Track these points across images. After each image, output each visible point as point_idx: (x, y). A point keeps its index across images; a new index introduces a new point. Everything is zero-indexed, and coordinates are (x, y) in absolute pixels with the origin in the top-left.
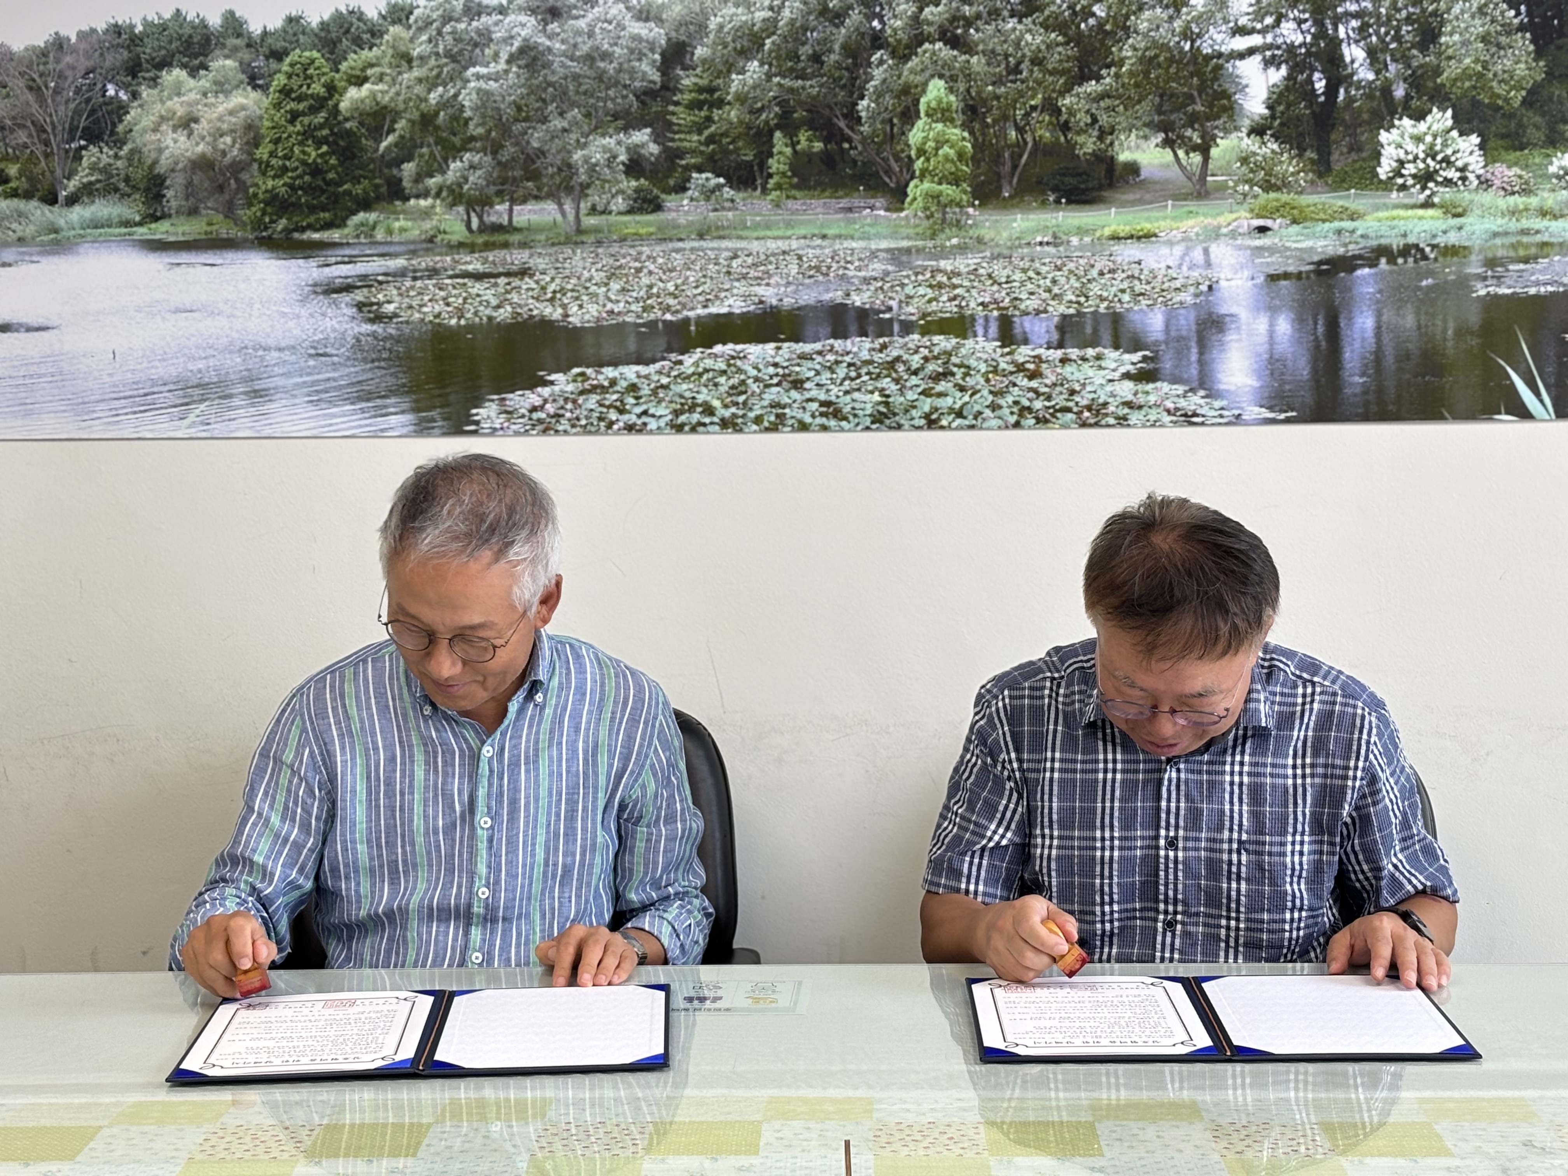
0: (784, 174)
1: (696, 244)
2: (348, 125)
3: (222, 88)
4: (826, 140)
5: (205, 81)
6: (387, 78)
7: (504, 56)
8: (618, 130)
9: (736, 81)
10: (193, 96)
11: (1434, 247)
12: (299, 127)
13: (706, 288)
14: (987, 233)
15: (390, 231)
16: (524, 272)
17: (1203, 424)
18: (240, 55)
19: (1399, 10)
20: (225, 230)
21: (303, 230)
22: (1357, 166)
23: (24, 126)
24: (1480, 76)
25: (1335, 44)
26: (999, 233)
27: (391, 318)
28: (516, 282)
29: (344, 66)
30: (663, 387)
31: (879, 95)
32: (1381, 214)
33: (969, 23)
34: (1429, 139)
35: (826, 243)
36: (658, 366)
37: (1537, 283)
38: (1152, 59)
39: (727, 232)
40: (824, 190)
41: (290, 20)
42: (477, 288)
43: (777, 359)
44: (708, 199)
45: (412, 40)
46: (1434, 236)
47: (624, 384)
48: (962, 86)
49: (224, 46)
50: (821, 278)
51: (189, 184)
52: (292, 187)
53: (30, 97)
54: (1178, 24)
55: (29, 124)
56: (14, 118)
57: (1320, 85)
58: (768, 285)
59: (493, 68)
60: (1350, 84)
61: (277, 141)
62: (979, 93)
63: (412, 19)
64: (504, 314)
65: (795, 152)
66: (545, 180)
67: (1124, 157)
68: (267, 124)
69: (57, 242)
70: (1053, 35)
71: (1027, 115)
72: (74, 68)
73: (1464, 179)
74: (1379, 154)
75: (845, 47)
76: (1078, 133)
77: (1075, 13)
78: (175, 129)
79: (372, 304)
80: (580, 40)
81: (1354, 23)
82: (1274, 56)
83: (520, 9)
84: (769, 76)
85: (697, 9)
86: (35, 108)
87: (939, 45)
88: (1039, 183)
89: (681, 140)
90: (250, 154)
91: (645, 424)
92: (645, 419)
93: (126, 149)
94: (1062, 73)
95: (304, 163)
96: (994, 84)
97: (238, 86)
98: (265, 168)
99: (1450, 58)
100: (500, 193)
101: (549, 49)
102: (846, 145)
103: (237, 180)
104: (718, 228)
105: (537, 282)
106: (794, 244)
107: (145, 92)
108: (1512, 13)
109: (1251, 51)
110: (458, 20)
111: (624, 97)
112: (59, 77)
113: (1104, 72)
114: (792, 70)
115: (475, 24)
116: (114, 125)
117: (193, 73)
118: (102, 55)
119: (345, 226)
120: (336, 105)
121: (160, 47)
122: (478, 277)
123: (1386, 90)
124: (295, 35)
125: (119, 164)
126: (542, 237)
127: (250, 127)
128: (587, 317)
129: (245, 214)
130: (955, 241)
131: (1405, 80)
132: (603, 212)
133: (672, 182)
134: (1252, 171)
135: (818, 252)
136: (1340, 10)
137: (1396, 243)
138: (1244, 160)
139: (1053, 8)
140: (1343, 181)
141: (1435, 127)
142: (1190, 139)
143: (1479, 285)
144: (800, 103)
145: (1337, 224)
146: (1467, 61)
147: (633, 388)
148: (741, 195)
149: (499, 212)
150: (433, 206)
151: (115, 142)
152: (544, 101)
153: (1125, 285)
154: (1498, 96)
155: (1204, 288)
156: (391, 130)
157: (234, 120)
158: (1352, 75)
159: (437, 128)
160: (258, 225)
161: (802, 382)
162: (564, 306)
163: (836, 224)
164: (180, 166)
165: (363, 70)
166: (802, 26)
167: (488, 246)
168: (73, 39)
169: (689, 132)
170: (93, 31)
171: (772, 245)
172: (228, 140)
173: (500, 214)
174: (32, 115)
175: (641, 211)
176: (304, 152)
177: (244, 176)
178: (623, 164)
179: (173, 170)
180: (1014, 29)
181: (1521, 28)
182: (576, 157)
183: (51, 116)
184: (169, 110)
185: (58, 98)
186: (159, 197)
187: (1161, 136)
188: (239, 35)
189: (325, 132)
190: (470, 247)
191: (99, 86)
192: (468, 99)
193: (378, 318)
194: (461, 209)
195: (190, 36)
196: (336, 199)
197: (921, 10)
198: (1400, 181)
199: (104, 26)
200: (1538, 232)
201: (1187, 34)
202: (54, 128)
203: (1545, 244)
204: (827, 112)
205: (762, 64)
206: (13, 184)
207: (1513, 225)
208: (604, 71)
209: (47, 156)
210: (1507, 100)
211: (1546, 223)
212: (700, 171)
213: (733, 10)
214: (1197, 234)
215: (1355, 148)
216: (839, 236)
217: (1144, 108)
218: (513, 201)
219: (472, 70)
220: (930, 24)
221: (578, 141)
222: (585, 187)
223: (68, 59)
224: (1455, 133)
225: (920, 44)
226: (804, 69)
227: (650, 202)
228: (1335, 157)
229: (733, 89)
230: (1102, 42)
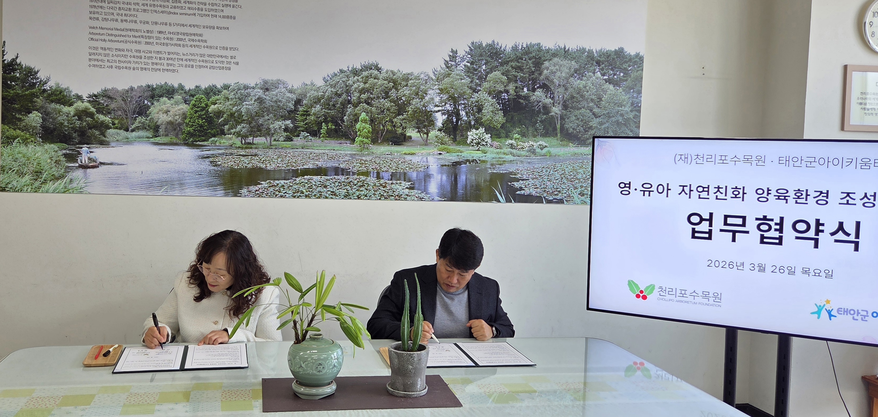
0: (324, 134)
1: (301, 150)
2: (211, 115)
3: (177, 103)
4: (336, 126)
5: (172, 101)
6: (222, 103)
7: (253, 100)
8: (283, 120)
9: (313, 110)
10: (169, 105)
11: (479, 160)
12: (197, 115)
13: (303, 161)
14: (374, 151)
15: (220, 143)
16: (256, 155)
17: (425, 200)
18: (182, 95)
19: (473, 104)
20: (175, 140)
21: (197, 141)
22: (462, 140)
23: (121, 110)
24: (491, 120)
25: (458, 110)
26: (377, 151)
27: (219, 166)
28: (253, 158)
29: (210, 100)
30: (291, 186)
31: (349, 116)
32: (467, 152)
33: (372, 99)
34: (479, 134)
35: (334, 151)
36: (290, 181)
37: (503, 170)
38: (416, 111)
39: (309, 148)
40: (334, 138)
41: (197, 87)
42: (243, 159)
43: (321, 180)
44: (305, 139)
45: (229, 94)
46: (480, 158)
47: (281, 185)
48: (370, 115)
49: (178, 92)
50: (333, 160)
51: (166, 128)
52: (194, 130)
53: (123, 103)
54: (422, 103)
55: (122, 110)
56: (118, 108)
57: (455, 120)
58: (319, 161)
59: (250, 103)
60: (462, 120)
61: (191, 118)
62: (373, 116)
63: (230, 88)
64: (250, 166)
65: (328, 128)
66: (263, 132)
67: (408, 134)
68: (189, 113)
69: (128, 141)
70: (392, 104)
71: (385, 122)
72: (136, 96)
73: (487, 144)
74: (468, 137)
75: (341, 103)
76: (397, 128)
77: (398, 99)
78: (163, 113)
79: (215, 162)
80: (274, 97)
81: (463, 106)
82: (444, 112)
83: (258, 88)
84: (322, 109)
85: (304, 91)
86: (124, 105)
87: (365, 104)
88: (388, 139)
89: (299, 124)
90: (184, 121)
91: (285, 195)
92: (285, 194)
93: (149, 118)
94: (394, 113)
95: (198, 124)
96: (377, 115)
97: (181, 103)
98: (187, 125)
99: (484, 116)
100: (250, 135)
101: (265, 99)
102: (340, 127)
103: (179, 128)
104: (307, 146)
105: (259, 158)
106: (326, 151)
107: (155, 103)
108: (499, 106)
109: (439, 111)
110: (242, 90)
111: (284, 112)
112: (131, 98)
113: (404, 113)
114: (328, 108)
115: (246, 91)
116: (146, 111)
117: (169, 99)
118: (144, 93)
119: (208, 141)
120: (208, 110)
121: (160, 92)
122: (243, 156)
123: (470, 122)
124: (198, 91)
125: (147, 122)
126: (261, 146)
127: (184, 114)
128: (272, 167)
129: (181, 137)
130: (366, 153)
131: (474, 120)
132: (277, 141)
133: (296, 134)
134: (438, 140)
135: (332, 154)
136: (460, 102)
137: (471, 159)
138: (436, 137)
139: (393, 97)
140: (459, 143)
141: (480, 132)
142: (424, 131)
143: (489, 170)
144: (329, 116)
145: (457, 154)
146: (488, 116)
147: (283, 186)
148: (313, 138)
149: (250, 139)
150: (232, 137)
151: (146, 116)
152: (263, 112)
153: (407, 166)
154: (495, 125)
155: (426, 167)
156: (222, 117)
157: (180, 112)
158: (462, 118)
159: (235, 117)
160: (185, 140)
161: (327, 186)
162: (266, 164)
163: (337, 147)
164: (164, 123)
165: (215, 101)
166: (331, 97)
167: (246, 148)
168: (136, 88)
169: (301, 122)
170: (142, 86)
171: (321, 151)
172: (178, 117)
173: (250, 140)
174: (123, 107)
175: (287, 141)
176: (198, 121)
177: (181, 127)
178: (283, 129)
179: (162, 124)
180: (383, 102)
181: (501, 110)
182: (271, 126)
183: (128, 108)
184: (162, 108)
185: (131, 103)
186: (157, 131)
187: (417, 130)
188: (182, 90)
189: (204, 116)
190: (242, 148)
191: (143, 101)
192: (243, 110)
193: (216, 165)
194: (240, 138)
195: (169, 89)
196: (206, 134)
197: (360, 95)
198: (472, 144)
199: (145, 85)
200: (503, 158)
201: (424, 106)
202: (129, 111)
203: (504, 161)
204: (336, 119)
205: (320, 106)
206: (116, 126)
207: (498, 156)
208: (280, 105)
209: (126, 118)
210: (497, 126)
211: (505, 156)
212: (303, 132)
213: (313, 92)
214: (425, 154)
215: (462, 136)
216: (338, 150)
217: (413, 123)
218: (254, 137)
219: (245, 103)
220: (362, 99)
221: (272, 122)
222: (273, 134)
223: (134, 93)
224: (485, 134)
225: (360, 104)
226: (331, 108)
227: (290, 139)
228: (457, 138)
229: (312, 112)
230: (404, 106)
